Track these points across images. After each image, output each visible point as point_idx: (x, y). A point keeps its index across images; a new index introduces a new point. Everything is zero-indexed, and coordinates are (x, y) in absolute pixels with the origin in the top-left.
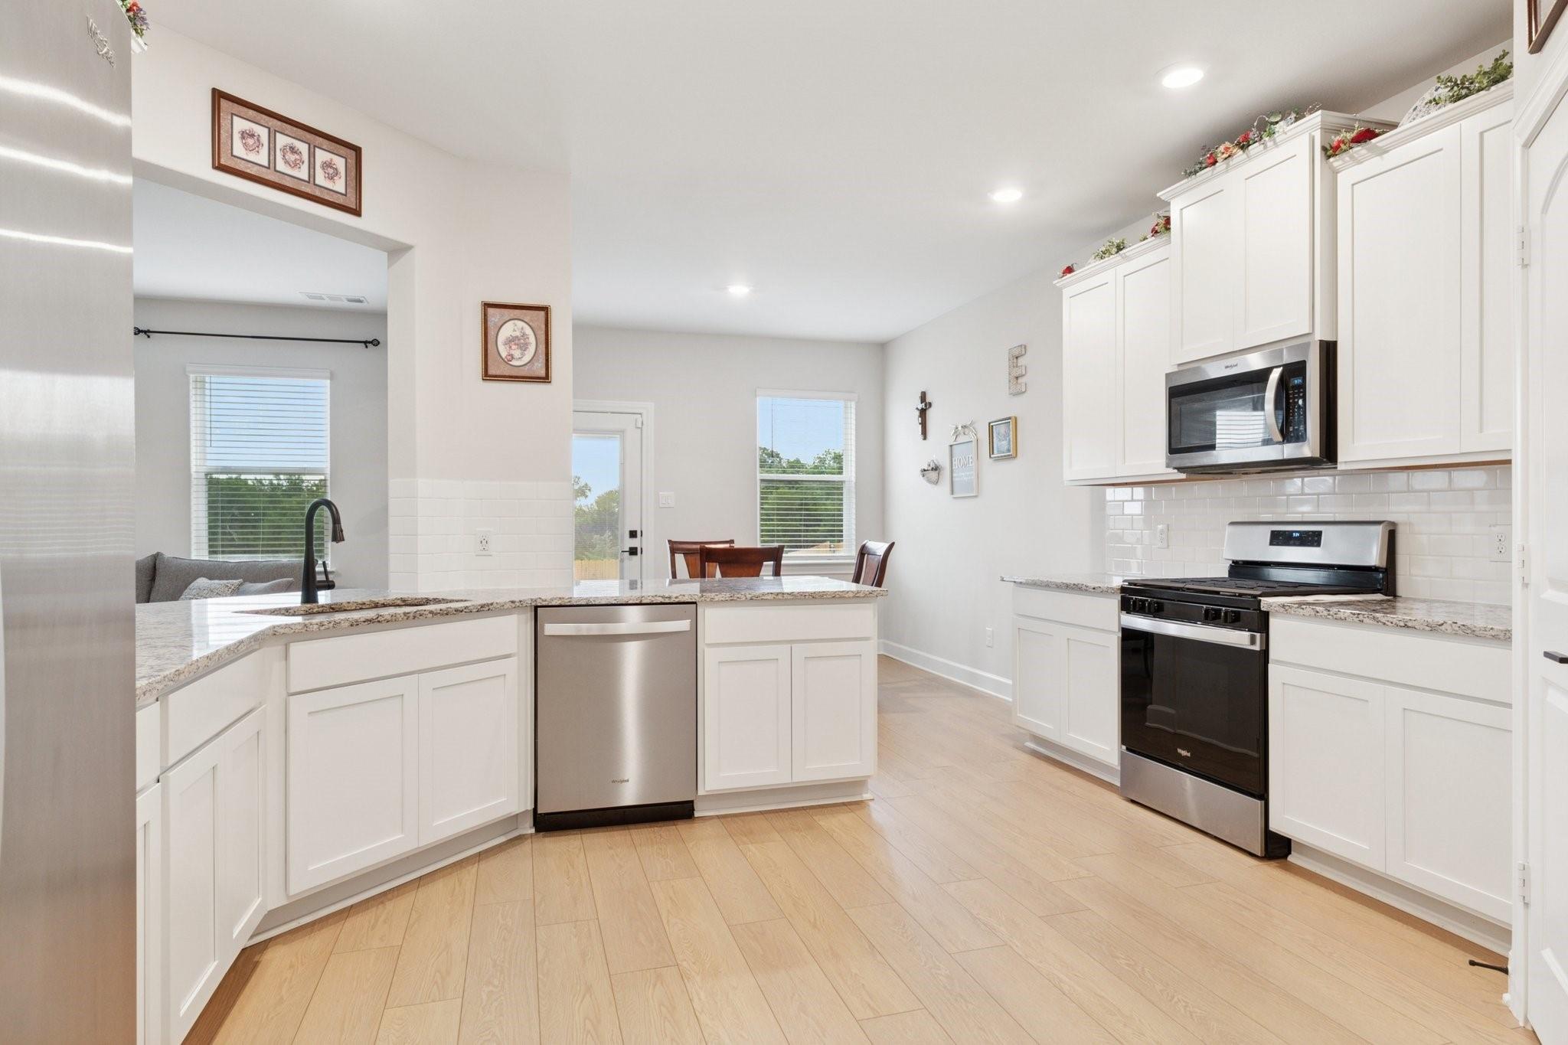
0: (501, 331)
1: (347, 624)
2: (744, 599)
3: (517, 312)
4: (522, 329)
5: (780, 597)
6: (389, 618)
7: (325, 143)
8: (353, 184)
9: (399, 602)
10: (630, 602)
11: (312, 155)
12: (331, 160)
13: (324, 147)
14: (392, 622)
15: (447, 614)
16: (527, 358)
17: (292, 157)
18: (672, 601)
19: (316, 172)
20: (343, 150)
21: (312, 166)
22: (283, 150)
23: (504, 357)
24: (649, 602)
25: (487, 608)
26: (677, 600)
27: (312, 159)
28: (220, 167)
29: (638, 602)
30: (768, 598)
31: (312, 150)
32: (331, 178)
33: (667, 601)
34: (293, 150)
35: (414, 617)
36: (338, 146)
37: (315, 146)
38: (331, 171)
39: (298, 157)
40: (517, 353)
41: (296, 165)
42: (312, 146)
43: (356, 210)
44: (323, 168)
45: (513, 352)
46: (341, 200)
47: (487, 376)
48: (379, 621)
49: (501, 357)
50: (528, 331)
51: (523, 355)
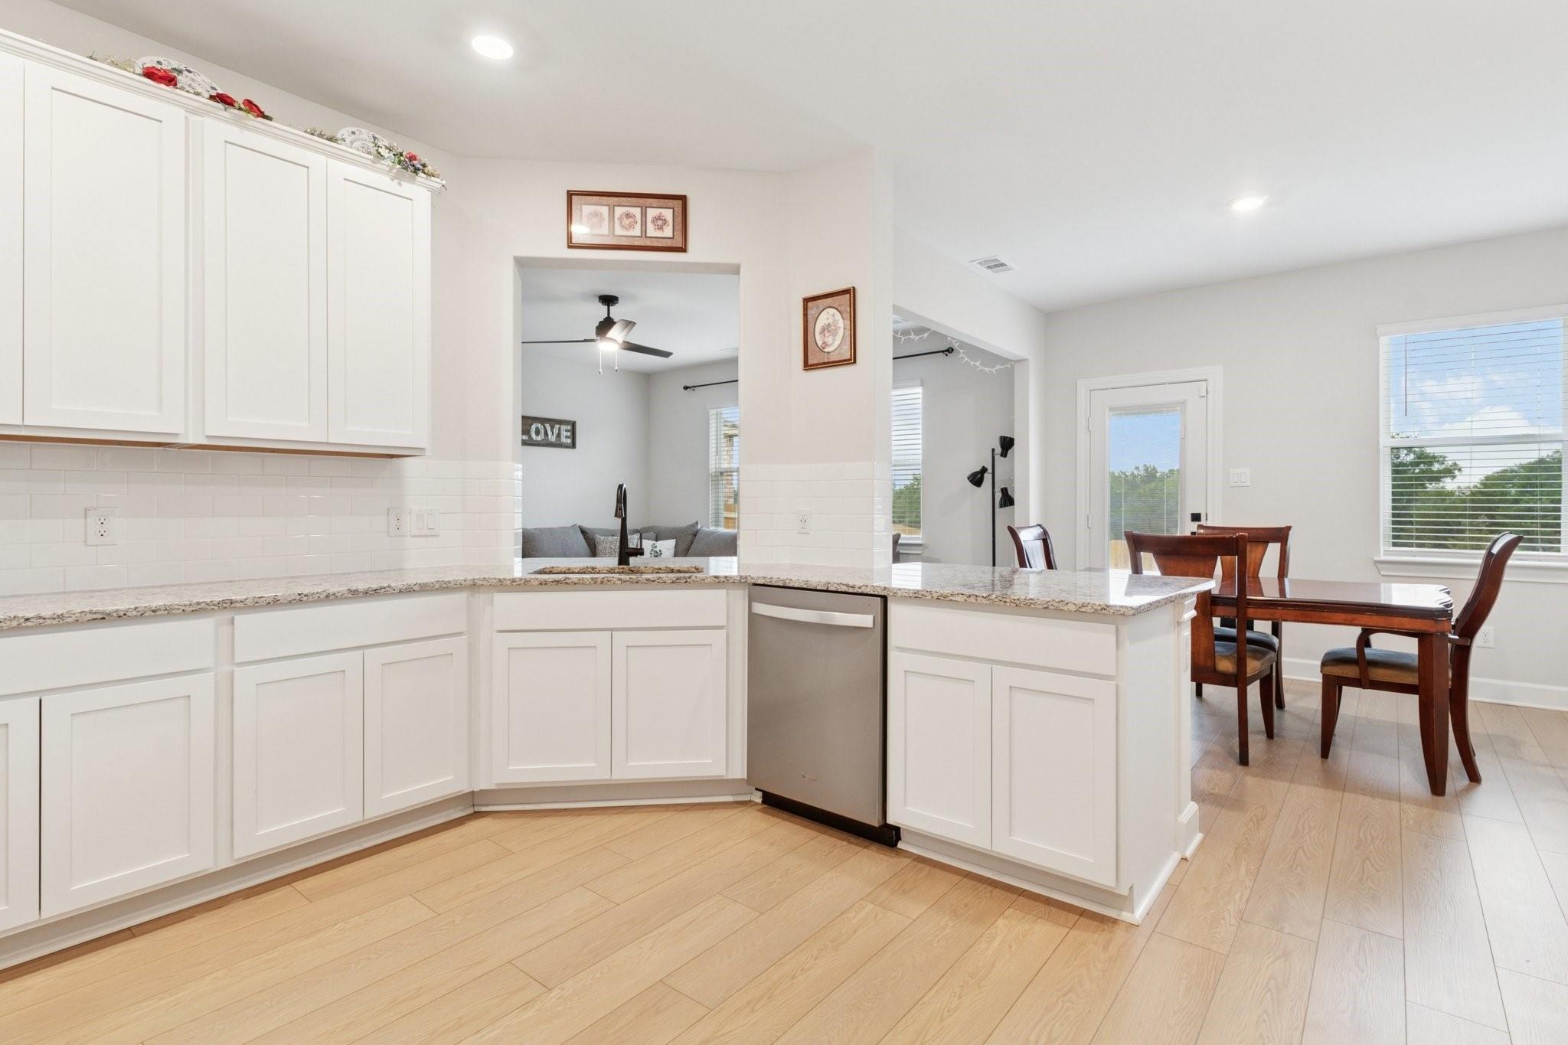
0: (818, 321)
1: (536, 583)
2: (930, 597)
3: (828, 301)
4: (833, 316)
5: (972, 599)
6: (576, 581)
7: (655, 202)
8: (679, 226)
9: (693, 570)
10: (818, 588)
11: (644, 214)
12: (660, 214)
13: (654, 205)
14: (579, 585)
15: (637, 582)
16: (837, 343)
17: (627, 222)
18: (855, 591)
19: (648, 228)
20: (670, 203)
21: (644, 223)
22: (621, 219)
23: (820, 345)
24: (834, 589)
25: (684, 580)
26: (860, 591)
27: (644, 219)
28: (571, 246)
29: (825, 588)
30: (956, 599)
31: (644, 211)
32: (660, 228)
33: (851, 590)
34: (628, 216)
35: (602, 583)
36: (667, 200)
37: (646, 207)
38: (660, 222)
39: (632, 220)
40: (829, 340)
41: (631, 226)
42: (644, 208)
43: (682, 248)
44: (653, 222)
45: (826, 340)
46: (669, 243)
47: (807, 366)
48: (566, 583)
49: (817, 345)
50: (838, 316)
51: (834, 340)
